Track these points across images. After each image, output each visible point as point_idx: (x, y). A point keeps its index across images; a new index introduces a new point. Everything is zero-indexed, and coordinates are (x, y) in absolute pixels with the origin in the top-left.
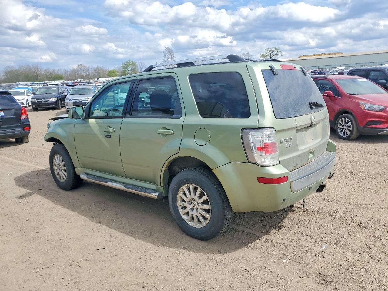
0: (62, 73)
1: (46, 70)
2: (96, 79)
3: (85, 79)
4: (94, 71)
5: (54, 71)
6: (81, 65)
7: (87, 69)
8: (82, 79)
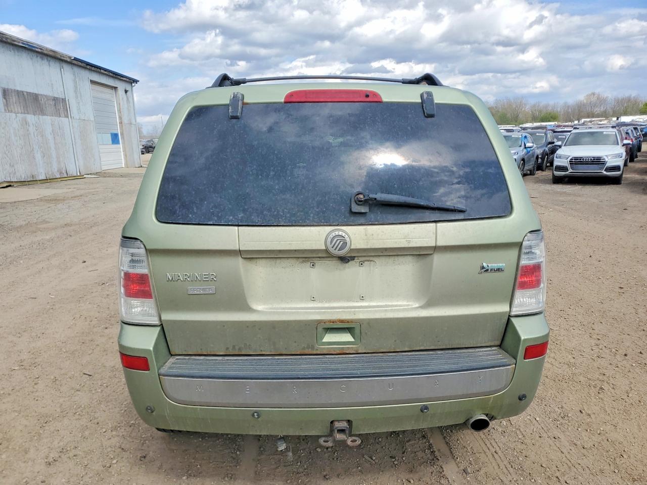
0: (559, 110)
1: (534, 106)
2: (615, 119)
3: (593, 119)
4: (615, 104)
5: (546, 106)
6: (594, 94)
7: (602, 101)
8: (588, 120)
